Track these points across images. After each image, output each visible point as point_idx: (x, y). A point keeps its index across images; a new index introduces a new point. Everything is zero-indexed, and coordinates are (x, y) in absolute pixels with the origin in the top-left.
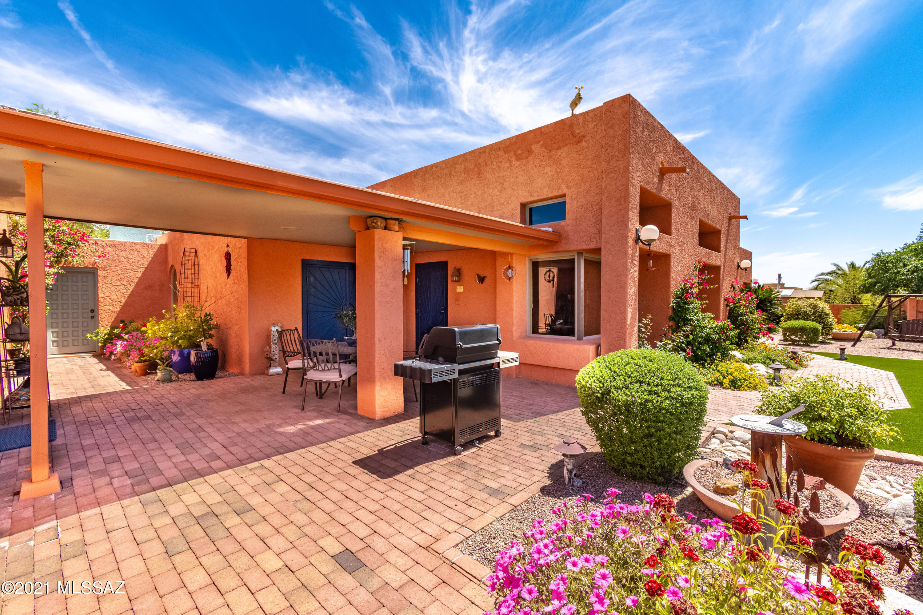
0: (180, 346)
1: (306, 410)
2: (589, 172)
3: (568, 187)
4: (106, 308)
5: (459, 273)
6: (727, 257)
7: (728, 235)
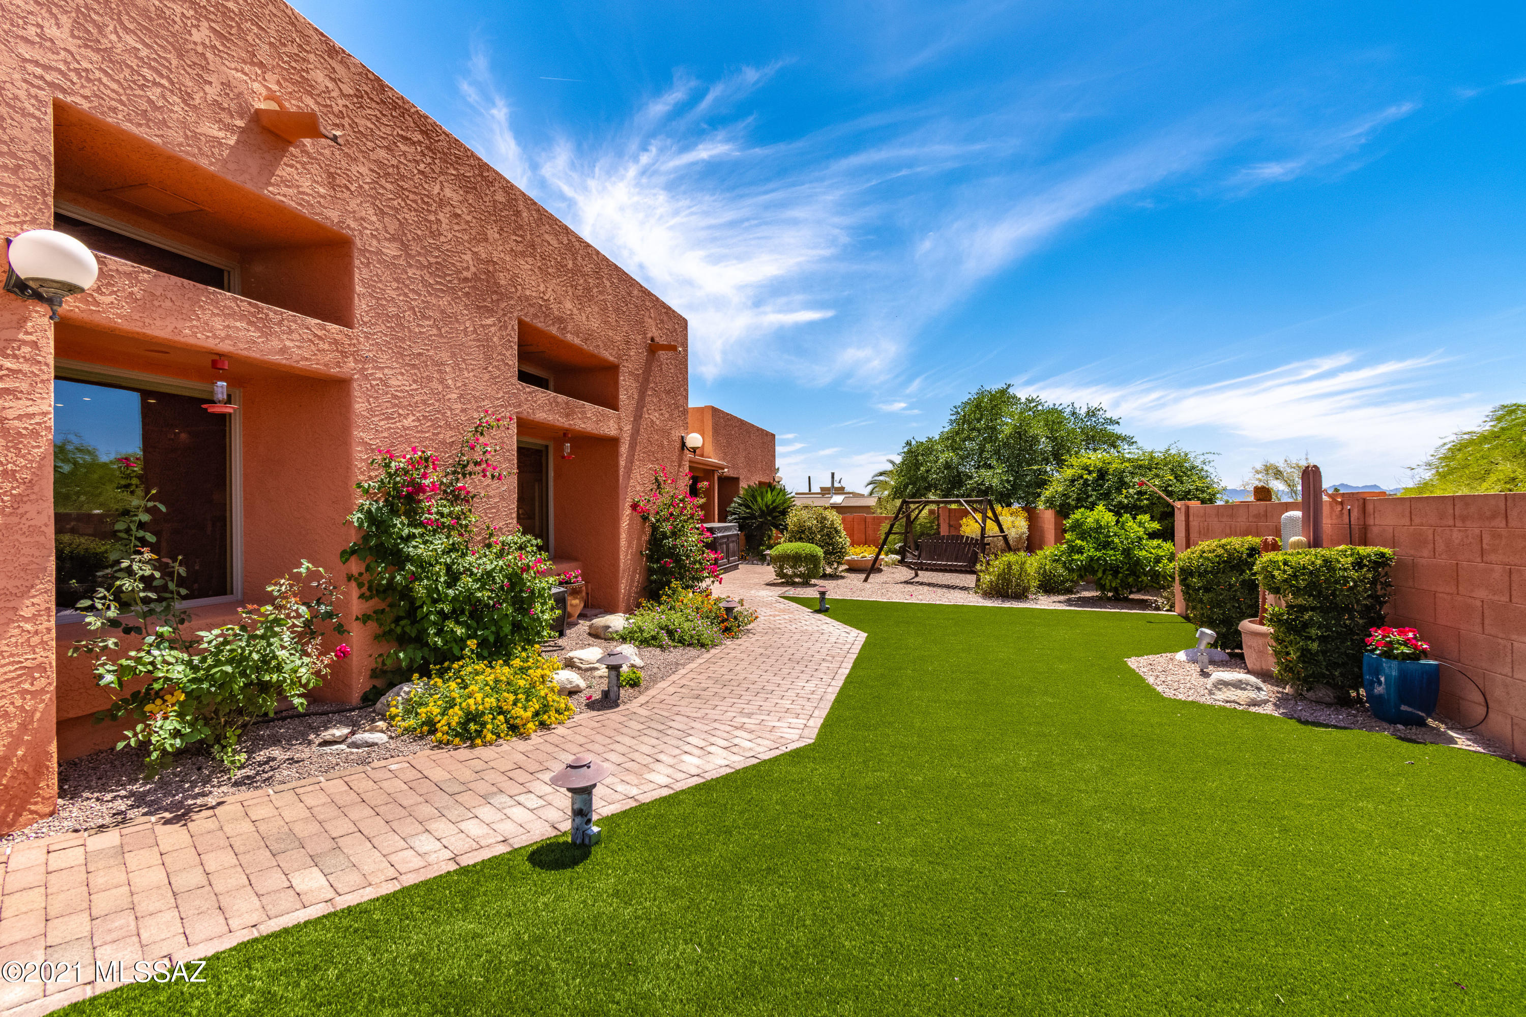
6: (644, 424)
7: (646, 380)
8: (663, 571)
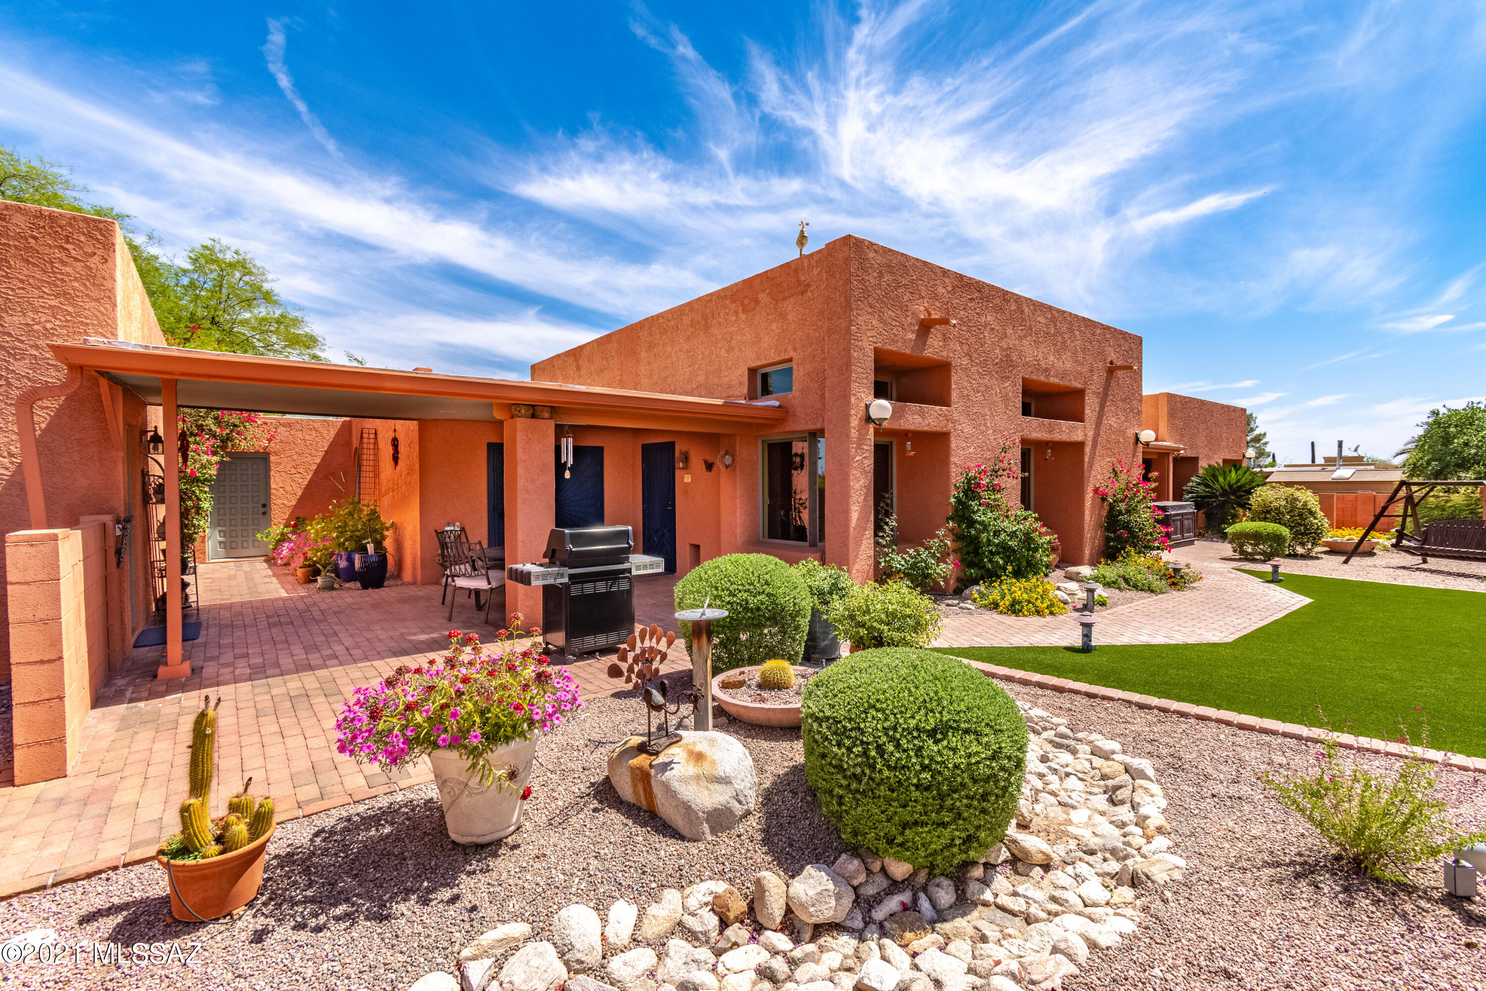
0: (347, 548)
1: (453, 620)
2: (814, 330)
3: (795, 349)
4: (279, 502)
5: (686, 458)
6: (1103, 428)
7: (1106, 395)
8: (1118, 539)
